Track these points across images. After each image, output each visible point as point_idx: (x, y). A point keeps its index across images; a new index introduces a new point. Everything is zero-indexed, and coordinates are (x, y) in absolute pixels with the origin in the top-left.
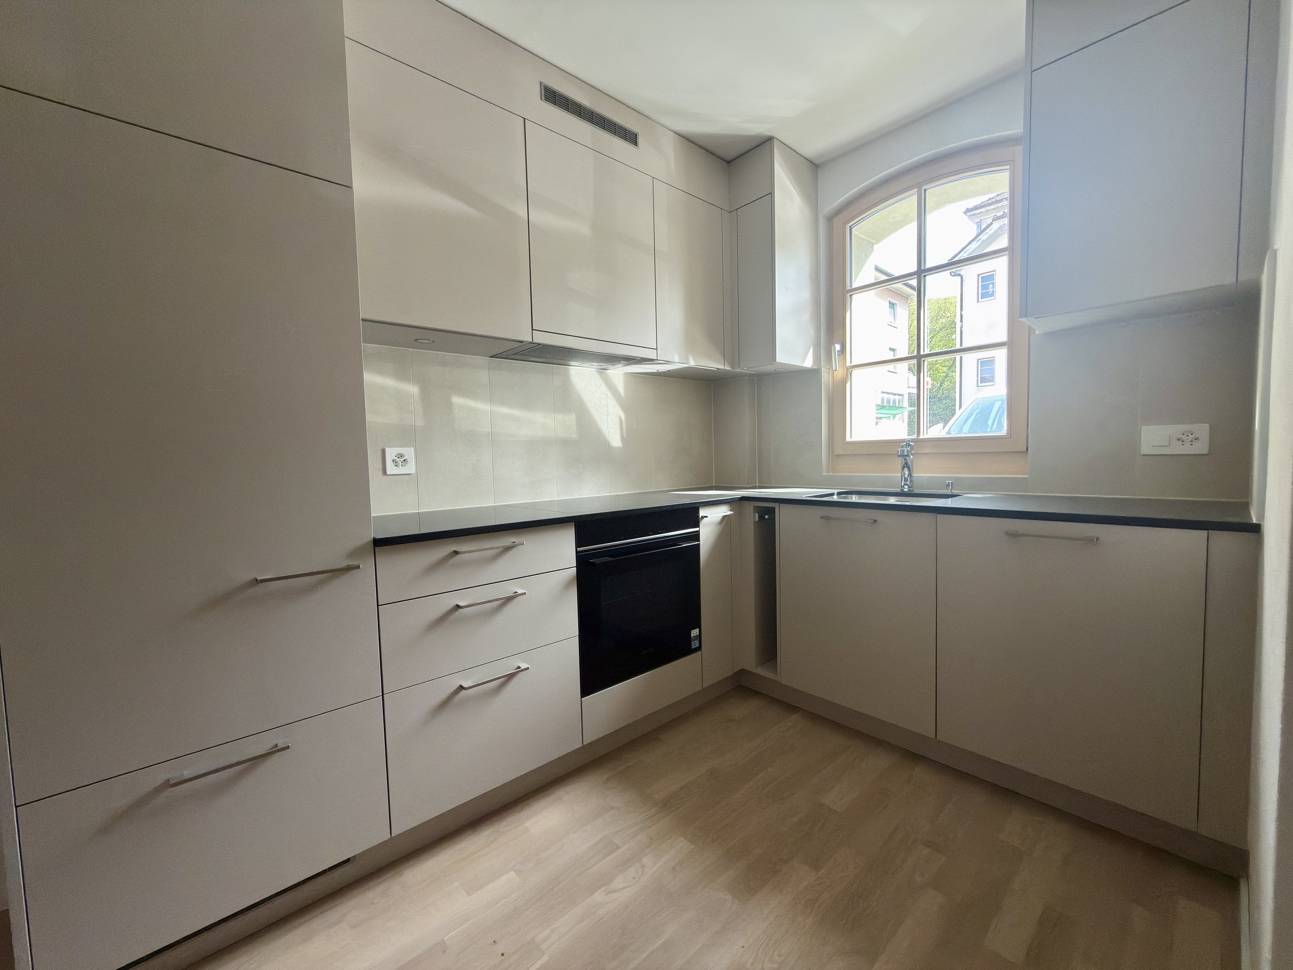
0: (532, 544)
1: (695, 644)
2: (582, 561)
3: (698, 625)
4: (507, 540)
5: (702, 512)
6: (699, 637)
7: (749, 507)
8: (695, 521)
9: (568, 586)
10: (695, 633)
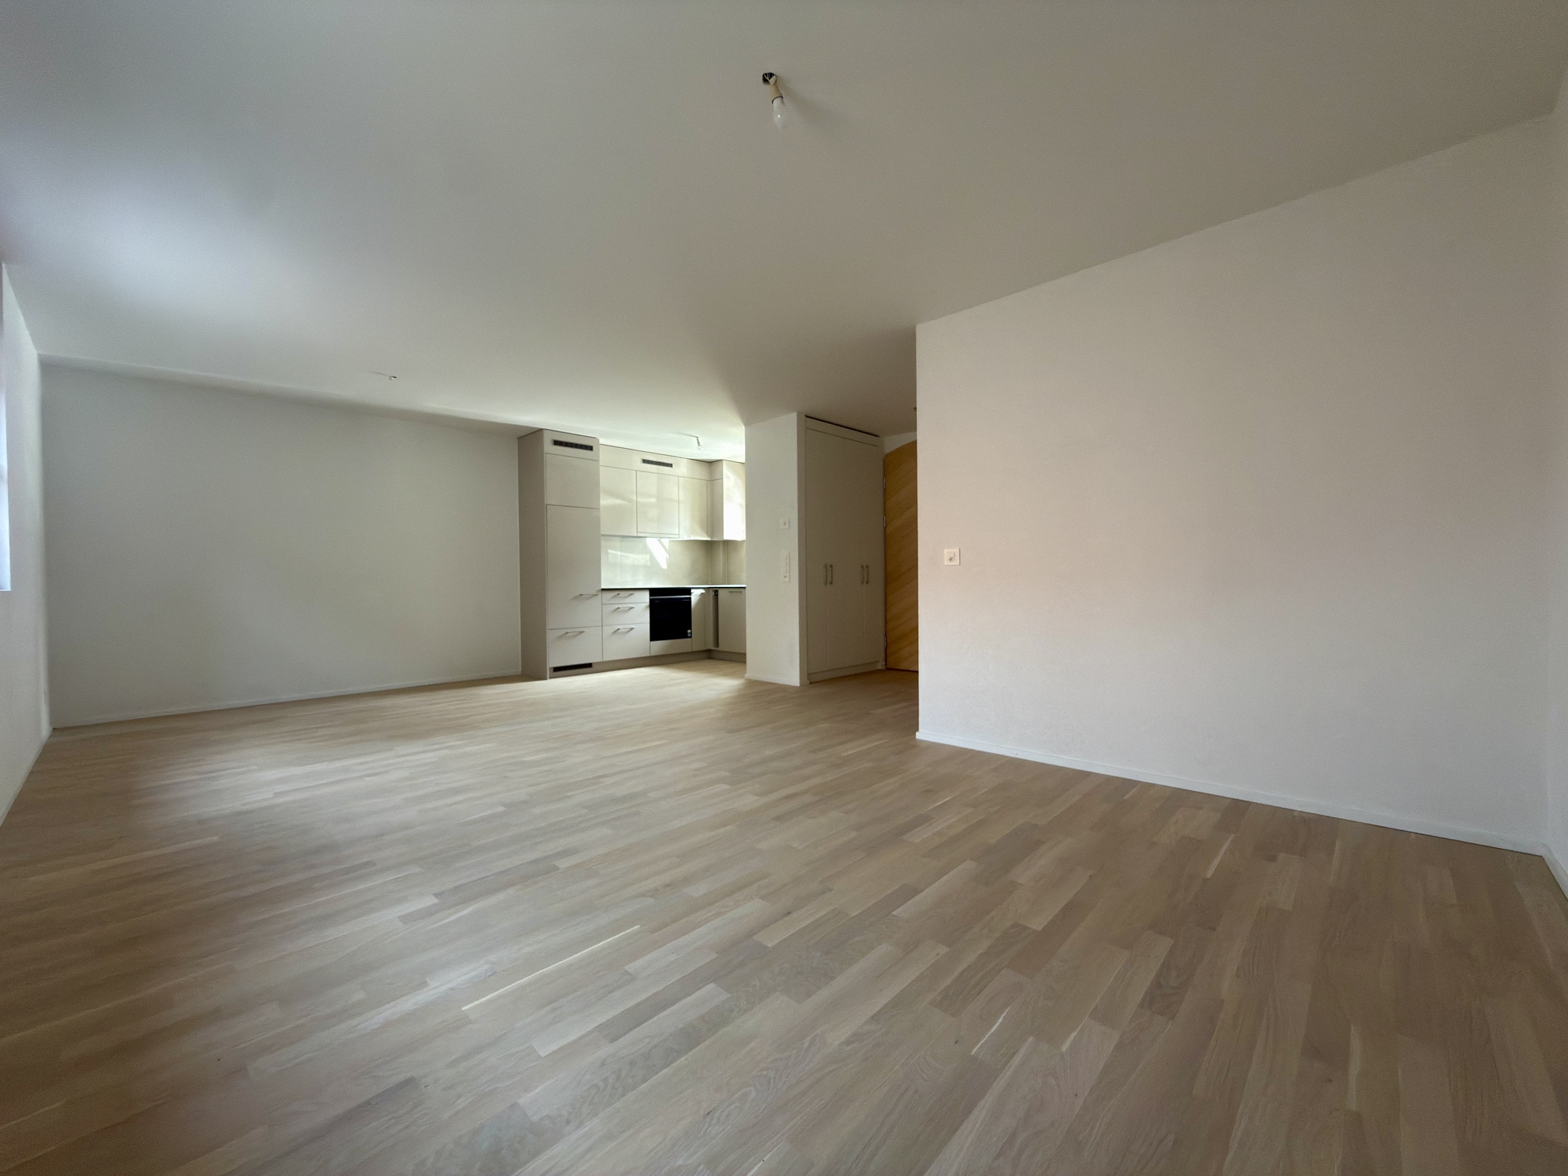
0: (637, 594)
1: (689, 635)
2: (651, 600)
3: (691, 629)
4: (631, 592)
5: (692, 591)
6: (691, 633)
7: (711, 590)
8: (690, 594)
9: (647, 607)
10: (689, 631)
